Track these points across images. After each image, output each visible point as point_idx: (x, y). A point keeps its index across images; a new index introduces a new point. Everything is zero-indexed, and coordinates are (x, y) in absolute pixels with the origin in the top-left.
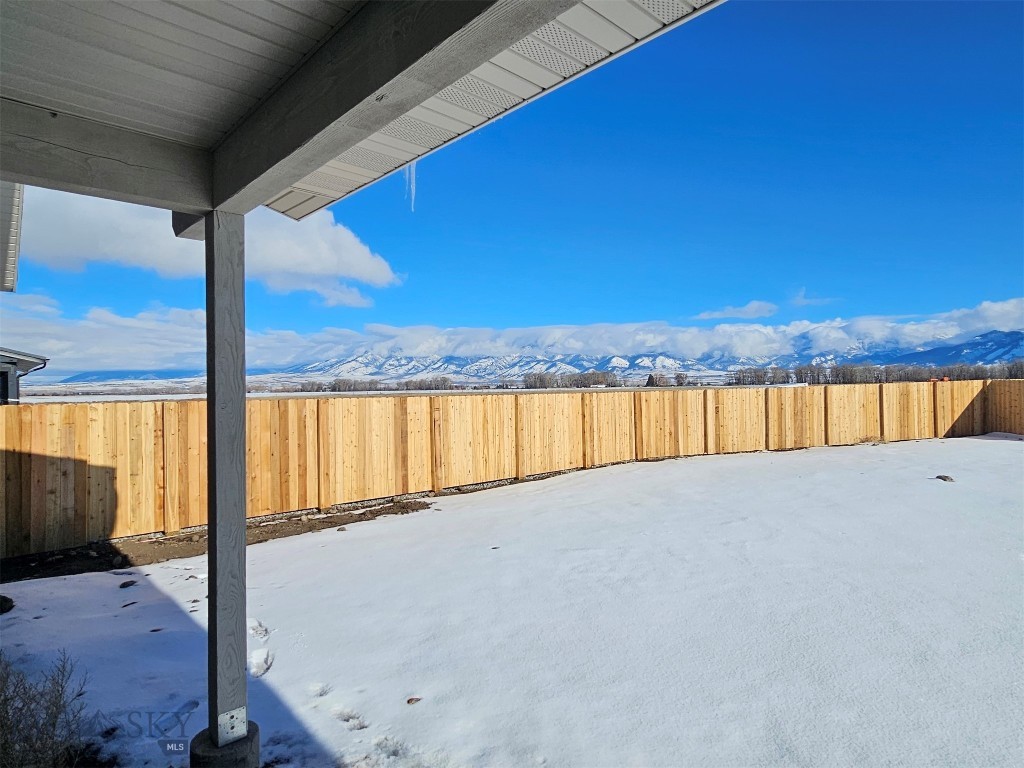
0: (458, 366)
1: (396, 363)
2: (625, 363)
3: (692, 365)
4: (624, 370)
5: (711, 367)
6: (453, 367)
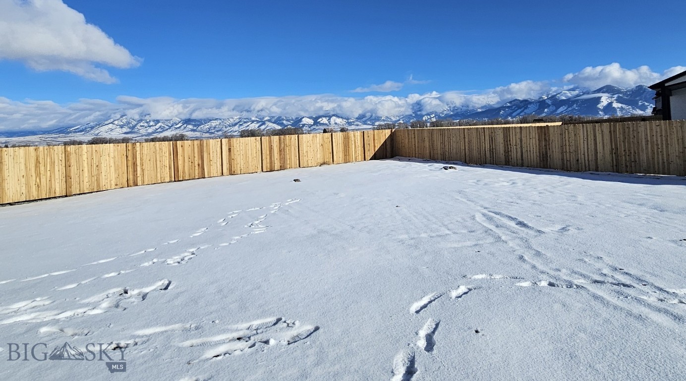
0: (195, 125)
1: (146, 125)
2: (311, 122)
3: (354, 122)
4: (310, 126)
5: (365, 123)
6: (190, 127)
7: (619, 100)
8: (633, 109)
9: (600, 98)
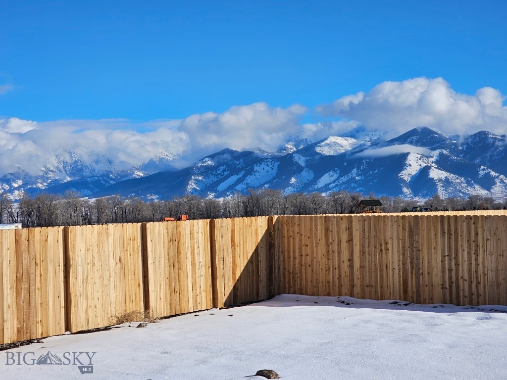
7: (442, 164)
8: (469, 184)
9: (405, 156)
